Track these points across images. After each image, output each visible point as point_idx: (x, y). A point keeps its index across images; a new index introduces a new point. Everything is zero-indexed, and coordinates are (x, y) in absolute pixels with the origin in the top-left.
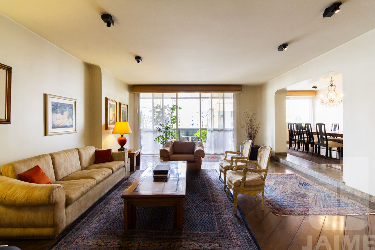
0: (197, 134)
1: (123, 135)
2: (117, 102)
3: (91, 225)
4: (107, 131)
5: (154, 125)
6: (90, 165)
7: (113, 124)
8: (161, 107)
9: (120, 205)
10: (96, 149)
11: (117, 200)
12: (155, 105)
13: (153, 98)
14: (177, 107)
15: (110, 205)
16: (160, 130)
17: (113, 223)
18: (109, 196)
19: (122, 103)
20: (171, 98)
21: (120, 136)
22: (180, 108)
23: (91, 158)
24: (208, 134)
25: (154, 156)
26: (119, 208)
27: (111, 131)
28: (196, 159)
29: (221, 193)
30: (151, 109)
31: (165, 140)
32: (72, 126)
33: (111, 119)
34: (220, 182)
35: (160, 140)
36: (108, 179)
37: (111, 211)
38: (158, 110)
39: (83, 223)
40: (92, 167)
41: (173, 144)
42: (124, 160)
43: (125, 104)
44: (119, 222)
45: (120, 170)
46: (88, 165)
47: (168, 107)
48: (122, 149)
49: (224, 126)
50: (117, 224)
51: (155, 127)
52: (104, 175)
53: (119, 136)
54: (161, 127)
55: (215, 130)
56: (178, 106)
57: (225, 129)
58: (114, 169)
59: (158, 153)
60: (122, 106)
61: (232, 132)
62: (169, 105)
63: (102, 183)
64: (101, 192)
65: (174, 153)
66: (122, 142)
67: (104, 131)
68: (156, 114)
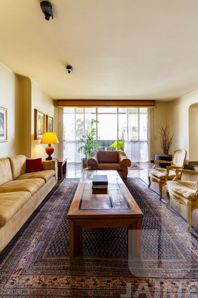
1: (50, 145)
2: (44, 114)
3: (28, 249)
4: (36, 140)
5: (76, 136)
6: (21, 174)
7: (41, 135)
8: (82, 120)
9: (57, 219)
10: (27, 158)
11: (52, 213)
12: (77, 119)
13: (76, 113)
15: (46, 220)
16: (83, 141)
17: (54, 245)
18: (43, 208)
19: (49, 115)
20: (92, 113)
21: (48, 146)
23: (23, 168)
24: (126, 145)
25: (76, 164)
26: (57, 224)
27: (40, 141)
28: (122, 168)
29: (158, 204)
30: (74, 122)
31: (88, 149)
32: (3, 135)
33: (39, 130)
34: (151, 191)
35: (83, 150)
36: (41, 190)
37: (48, 227)
38: (79, 123)
39: (19, 245)
40: (24, 176)
41: (98, 154)
42: (54, 169)
43: (51, 117)
44: (61, 245)
45: (51, 179)
46: (19, 174)
48: (49, 158)
49: (139, 138)
50: (59, 248)
51: (78, 139)
52: (38, 187)
53: (47, 146)
54: (83, 138)
55: (132, 141)
57: (140, 141)
58: (46, 178)
59: (81, 161)
60: (49, 118)
61: (147, 143)
62: (88, 119)
63: (35, 195)
64: (35, 204)
65: (100, 162)
66: (50, 152)
67: (33, 141)
68: (77, 127)
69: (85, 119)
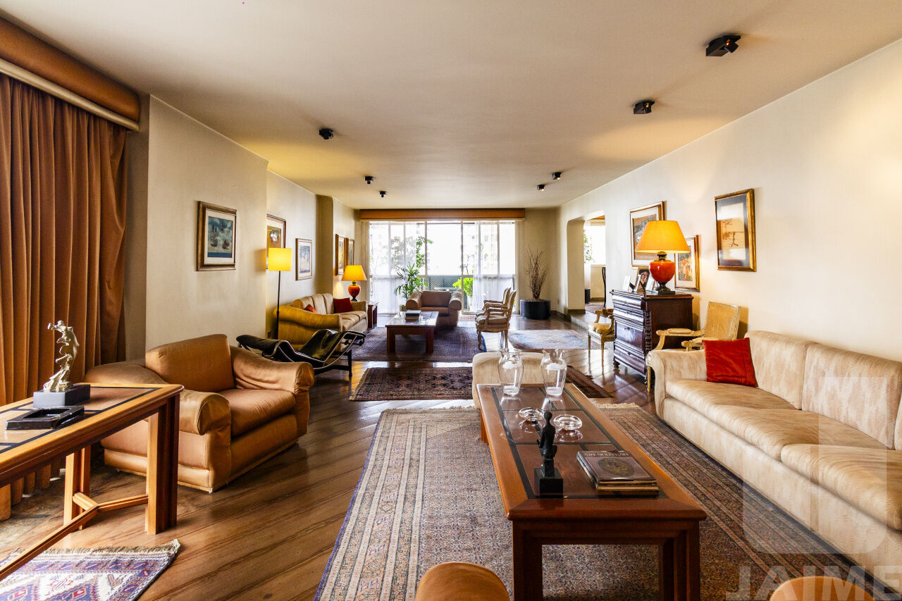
0: (458, 284)
1: (355, 283)
2: (345, 238)
4: (338, 276)
5: (391, 268)
7: (342, 268)
8: (402, 240)
10: (333, 297)
12: (393, 238)
13: (390, 229)
14: (426, 241)
16: (401, 277)
19: (349, 238)
21: (352, 284)
22: (431, 242)
23: (332, 307)
24: (475, 284)
27: (342, 277)
28: (450, 312)
30: (387, 244)
31: (409, 289)
32: (309, 271)
33: (340, 261)
35: (401, 291)
38: (396, 244)
41: (423, 294)
42: (365, 310)
43: (353, 239)
45: (362, 322)
47: (411, 240)
48: (354, 300)
49: (499, 273)
51: (394, 273)
53: (350, 284)
54: (402, 272)
55: (485, 277)
56: (428, 238)
57: (500, 276)
60: (349, 242)
61: (511, 280)
62: (413, 237)
65: (423, 305)
66: (354, 292)
67: (334, 277)
68: (393, 251)
69: (407, 237)
